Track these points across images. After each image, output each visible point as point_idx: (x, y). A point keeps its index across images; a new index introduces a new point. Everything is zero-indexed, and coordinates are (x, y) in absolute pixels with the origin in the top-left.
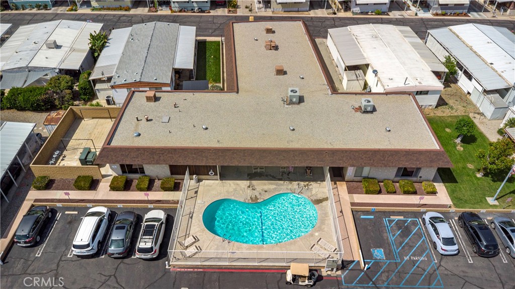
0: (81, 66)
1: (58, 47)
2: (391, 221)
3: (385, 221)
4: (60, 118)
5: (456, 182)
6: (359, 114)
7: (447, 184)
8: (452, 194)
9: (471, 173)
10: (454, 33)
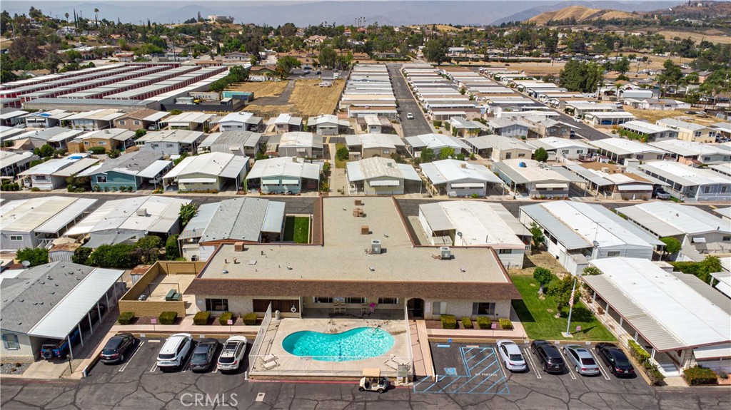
0: (170, 231)
1: (148, 215)
2: (465, 350)
3: (461, 349)
4: (147, 269)
5: (533, 320)
6: (438, 260)
7: (524, 323)
8: (527, 330)
9: (549, 315)
10: (545, 208)
